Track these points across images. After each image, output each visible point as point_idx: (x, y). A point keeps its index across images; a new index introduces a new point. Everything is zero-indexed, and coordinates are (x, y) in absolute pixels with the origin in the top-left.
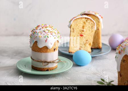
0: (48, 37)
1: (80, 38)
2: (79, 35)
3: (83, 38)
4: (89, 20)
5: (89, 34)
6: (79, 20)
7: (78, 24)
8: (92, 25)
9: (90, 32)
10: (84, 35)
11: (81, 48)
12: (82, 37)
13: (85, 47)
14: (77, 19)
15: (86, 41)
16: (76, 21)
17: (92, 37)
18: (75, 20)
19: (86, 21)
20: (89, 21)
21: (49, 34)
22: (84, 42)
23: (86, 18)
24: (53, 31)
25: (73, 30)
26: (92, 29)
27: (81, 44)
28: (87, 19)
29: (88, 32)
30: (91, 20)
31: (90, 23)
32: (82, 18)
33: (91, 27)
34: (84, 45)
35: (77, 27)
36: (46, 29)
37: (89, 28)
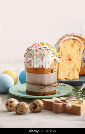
0: (44, 54)
1: (69, 62)
2: (67, 59)
3: (72, 63)
4: (77, 41)
5: (77, 58)
6: (67, 42)
7: (66, 46)
8: (80, 47)
9: (78, 56)
10: (73, 59)
11: (69, 74)
12: (71, 61)
13: (74, 73)
14: (65, 40)
15: (75, 65)
16: (64, 43)
17: (80, 61)
18: (63, 41)
19: (73, 43)
20: (77, 43)
21: (46, 51)
22: (72, 68)
23: (73, 39)
24: (50, 49)
25: (62, 53)
26: (79, 52)
27: (69, 69)
28: (75, 41)
29: (76, 56)
30: (79, 42)
31: (78, 45)
32: (70, 39)
33: (78, 50)
34: (72, 71)
35: (65, 49)
36: (42, 46)
37: (77, 51)
